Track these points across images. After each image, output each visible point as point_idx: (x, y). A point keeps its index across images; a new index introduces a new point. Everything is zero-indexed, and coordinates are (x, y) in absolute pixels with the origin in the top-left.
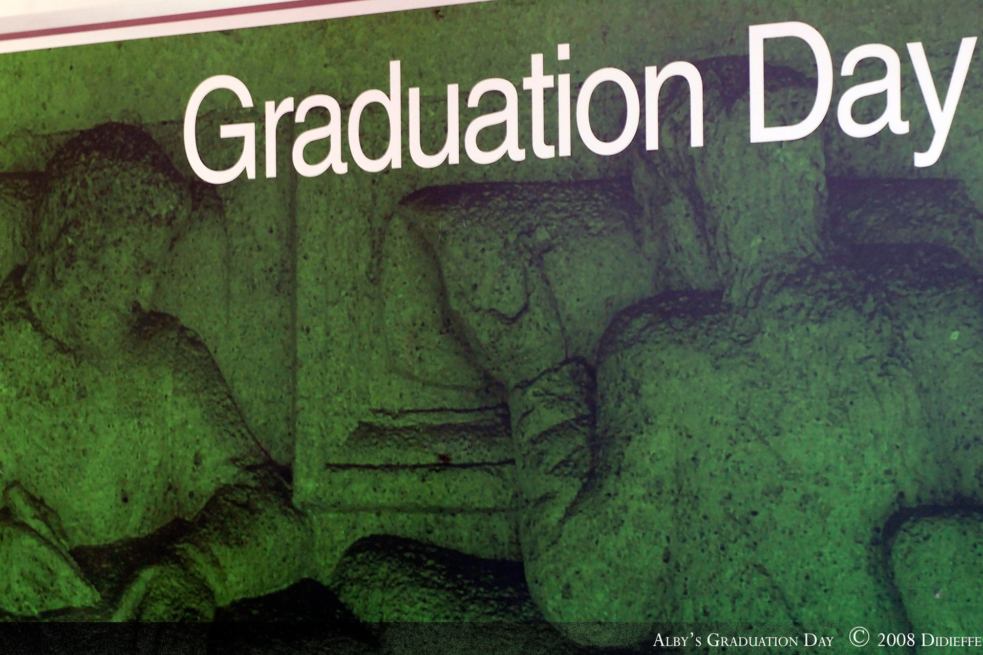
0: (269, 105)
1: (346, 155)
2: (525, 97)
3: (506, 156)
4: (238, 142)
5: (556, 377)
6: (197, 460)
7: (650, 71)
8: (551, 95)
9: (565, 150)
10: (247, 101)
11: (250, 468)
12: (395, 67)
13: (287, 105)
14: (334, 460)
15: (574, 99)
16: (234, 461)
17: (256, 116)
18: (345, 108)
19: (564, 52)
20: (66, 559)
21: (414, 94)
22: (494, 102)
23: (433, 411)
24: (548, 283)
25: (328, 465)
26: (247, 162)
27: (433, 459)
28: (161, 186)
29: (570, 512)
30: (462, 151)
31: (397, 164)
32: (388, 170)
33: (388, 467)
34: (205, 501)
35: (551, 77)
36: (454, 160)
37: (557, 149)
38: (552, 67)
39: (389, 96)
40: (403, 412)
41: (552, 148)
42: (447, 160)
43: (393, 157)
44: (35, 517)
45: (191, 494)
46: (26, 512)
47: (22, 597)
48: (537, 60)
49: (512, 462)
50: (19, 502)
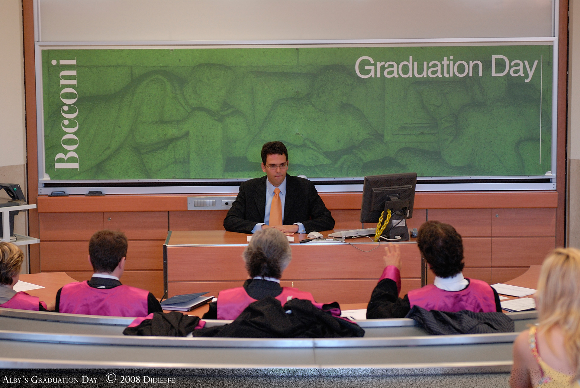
0: (378, 63)
1: (398, 74)
2: (442, 66)
3: (438, 76)
4: (370, 70)
5: (448, 117)
6: (358, 133)
7: (471, 62)
8: (448, 65)
9: (451, 75)
10: (372, 62)
11: (372, 135)
12: (411, 58)
13: (383, 63)
14: (394, 133)
15: (454, 66)
16: (368, 133)
17: (375, 65)
18: (398, 65)
19: (451, 57)
20: (322, 154)
21: (416, 63)
22: (435, 66)
23: (419, 124)
24: (447, 100)
25: (393, 134)
26: (372, 74)
27: (419, 133)
28: (349, 78)
29: (451, 142)
30: (427, 74)
31: (411, 76)
32: (409, 77)
33: (408, 134)
34: (360, 142)
35: (449, 62)
36: (425, 76)
37: (449, 75)
38: (449, 60)
39: (409, 63)
40: (412, 124)
41: (448, 75)
42: (423, 76)
43: (410, 74)
44: (313, 146)
45: (357, 140)
46: (311, 145)
47: (309, 162)
48: (445, 59)
49: (438, 133)
50: (308, 142)
